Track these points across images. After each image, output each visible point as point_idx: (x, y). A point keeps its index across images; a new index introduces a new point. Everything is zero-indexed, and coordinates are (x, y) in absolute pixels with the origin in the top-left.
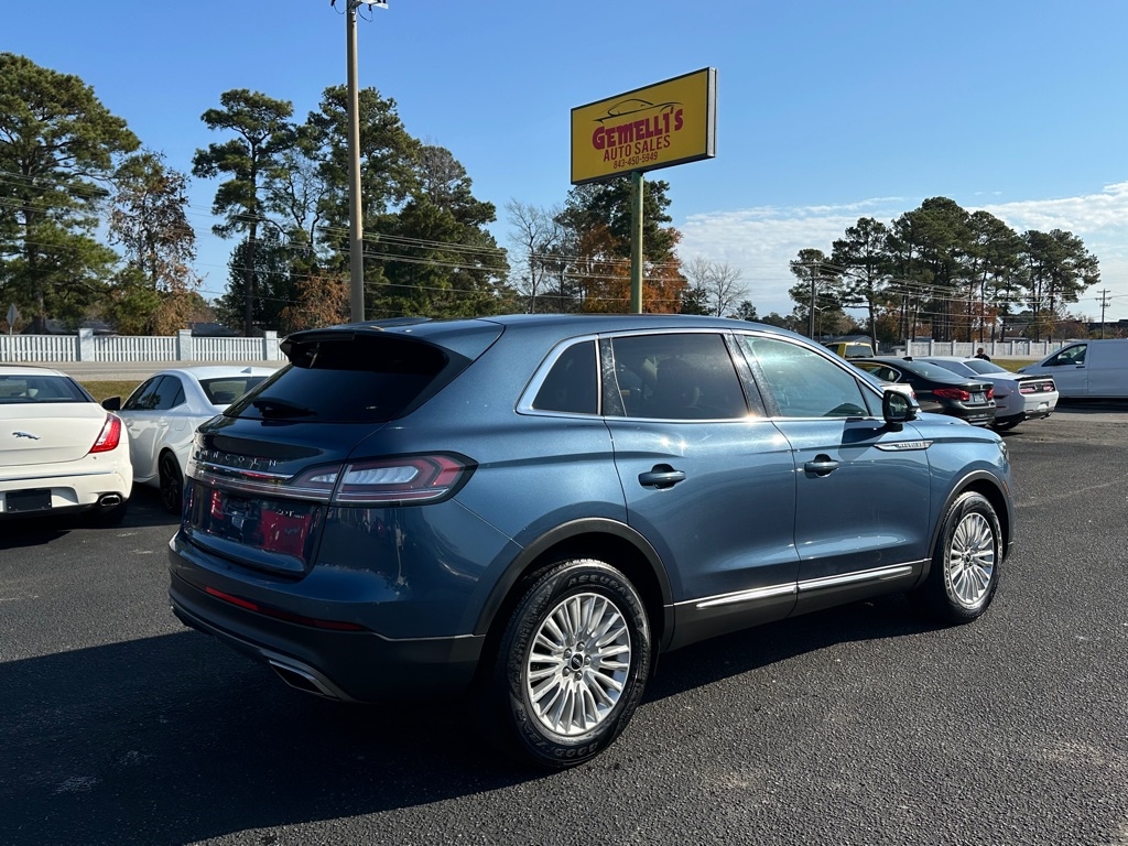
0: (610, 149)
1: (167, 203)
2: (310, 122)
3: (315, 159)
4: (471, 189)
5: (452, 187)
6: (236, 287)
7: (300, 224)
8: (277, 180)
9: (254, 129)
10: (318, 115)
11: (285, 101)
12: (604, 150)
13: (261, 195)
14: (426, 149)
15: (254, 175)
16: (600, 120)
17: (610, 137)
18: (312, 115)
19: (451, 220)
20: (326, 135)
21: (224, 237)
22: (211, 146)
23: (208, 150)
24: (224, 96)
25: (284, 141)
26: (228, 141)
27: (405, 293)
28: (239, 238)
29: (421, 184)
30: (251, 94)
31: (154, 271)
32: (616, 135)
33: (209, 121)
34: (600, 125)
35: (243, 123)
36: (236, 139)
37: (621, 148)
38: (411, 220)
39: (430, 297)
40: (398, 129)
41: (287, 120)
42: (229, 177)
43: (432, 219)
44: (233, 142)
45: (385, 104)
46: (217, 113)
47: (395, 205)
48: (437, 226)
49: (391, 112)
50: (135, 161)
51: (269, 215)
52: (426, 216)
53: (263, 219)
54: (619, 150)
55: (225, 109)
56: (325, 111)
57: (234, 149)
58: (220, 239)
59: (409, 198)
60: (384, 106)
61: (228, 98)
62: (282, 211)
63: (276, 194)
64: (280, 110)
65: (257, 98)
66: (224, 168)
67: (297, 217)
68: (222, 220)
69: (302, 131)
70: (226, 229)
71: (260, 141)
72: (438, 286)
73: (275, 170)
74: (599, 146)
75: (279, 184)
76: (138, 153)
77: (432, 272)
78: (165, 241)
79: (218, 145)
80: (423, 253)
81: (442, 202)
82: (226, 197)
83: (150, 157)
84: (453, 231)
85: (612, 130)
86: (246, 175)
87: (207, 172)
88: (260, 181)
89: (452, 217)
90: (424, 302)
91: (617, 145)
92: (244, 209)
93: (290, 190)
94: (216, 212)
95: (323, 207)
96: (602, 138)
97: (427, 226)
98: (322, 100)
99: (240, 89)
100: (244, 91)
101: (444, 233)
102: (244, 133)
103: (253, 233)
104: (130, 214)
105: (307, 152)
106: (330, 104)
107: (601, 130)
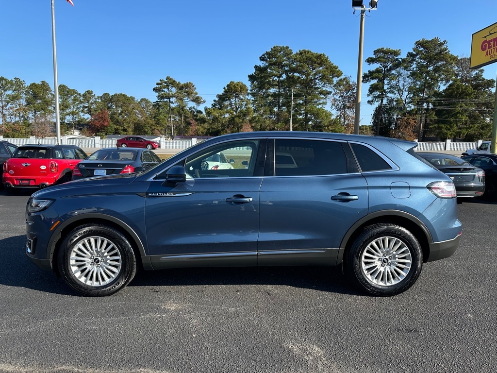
0: (489, 50)
1: (351, 94)
2: (408, 56)
3: (409, 71)
4: (483, 74)
5: (473, 74)
6: (374, 123)
7: (401, 97)
8: (392, 81)
9: (385, 62)
10: (411, 53)
11: (398, 50)
12: (486, 51)
13: (385, 87)
14: (461, 59)
15: (384, 80)
16: (485, 37)
17: (489, 44)
18: (409, 53)
19: (470, 89)
20: (415, 60)
21: (371, 104)
22: (369, 71)
23: (368, 73)
24: (374, 51)
25: (397, 65)
26: (376, 68)
27: (444, 122)
28: (376, 104)
29: (457, 75)
30: (385, 49)
31: (345, 119)
32: (492, 43)
33: (368, 62)
34: (485, 39)
35: (381, 61)
36: (378, 67)
37: (494, 49)
38: (450, 91)
39: (456, 123)
40: (446, 53)
41: (399, 57)
42: (375, 81)
43: (460, 89)
44: (377, 69)
45: (442, 43)
46: (371, 58)
47: (445, 85)
48: (463, 92)
49: (445, 46)
50: (341, 80)
51: (388, 95)
52: (457, 88)
53: (386, 96)
54: (493, 50)
55: (374, 56)
56: (414, 51)
57: (378, 71)
58: (370, 105)
59: (451, 82)
60: (442, 44)
61: (376, 52)
62: (393, 93)
63: (391, 87)
64: (396, 53)
65: (387, 50)
66: (373, 78)
67: (400, 94)
68: (370, 98)
69: (404, 60)
70: (372, 101)
71: (387, 67)
72: (461, 119)
73: (391, 77)
74: (483, 49)
75: (394, 82)
76: (342, 77)
77: (458, 112)
78: (349, 108)
79: (371, 70)
80: (454, 104)
81: (467, 81)
82: (372, 89)
83: (346, 78)
84: (470, 94)
85: (491, 41)
86: (381, 81)
87: (367, 81)
88: (386, 82)
89: (471, 88)
90: (453, 126)
91: (492, 48)
92: (379, 93)
93: (398, 84)
94: (368, 95)
95: (410, 90)
96: (485, 46)
97: (457, 92)
98: (414, 46)
99: (380, 48)
100: (382, 48)
101: (466, 95)
102: (381, 64)
103: (382, 102)
104: (338, 99)
105: (406, 68)
106: (417, 47)
107: (485, 42)
